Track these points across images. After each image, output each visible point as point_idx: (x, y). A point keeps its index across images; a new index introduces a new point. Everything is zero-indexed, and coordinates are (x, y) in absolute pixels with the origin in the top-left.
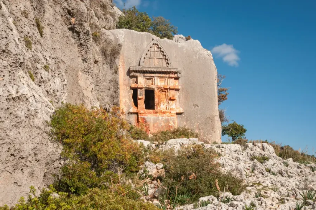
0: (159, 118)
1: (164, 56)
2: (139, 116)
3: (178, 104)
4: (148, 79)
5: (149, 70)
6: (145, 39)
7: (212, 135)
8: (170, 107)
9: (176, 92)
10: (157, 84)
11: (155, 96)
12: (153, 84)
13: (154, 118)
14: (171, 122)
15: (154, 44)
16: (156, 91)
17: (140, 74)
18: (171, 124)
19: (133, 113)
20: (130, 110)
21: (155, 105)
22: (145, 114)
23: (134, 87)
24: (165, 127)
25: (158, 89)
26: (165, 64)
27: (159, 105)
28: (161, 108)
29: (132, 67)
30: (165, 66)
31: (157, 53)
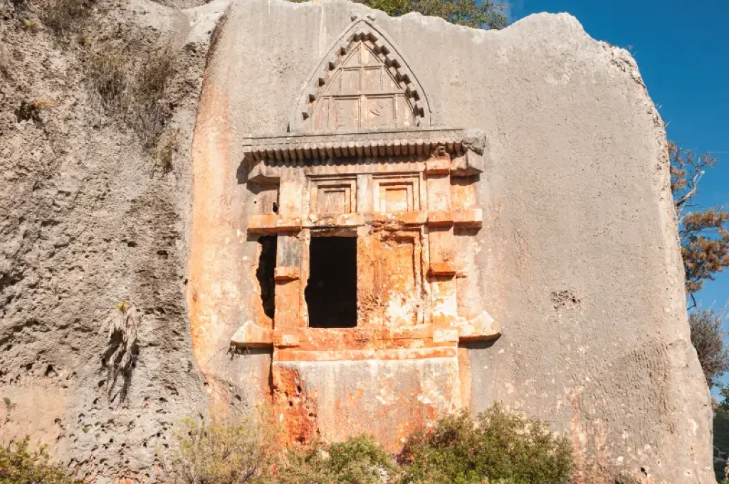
0: (367, 366)
1: (402, 84)
2: (274, 363)
3: (471, 293)
4: (329, 189)
5: (329, 145)
6: (322, 22)
7: (656, 444)
8: (429, 311)
9: (461, 238)
10: (372, 208)
11: (359, 265)
12: (353, 209)
13: (342, 368)
14: (427, 384)
15: (355, 38)
16: (365, 241)
17: (291, 167)
18: (430, 398)
19: (250, 348)
20: (235, 334)
21: (359, 304)
22: (305, 349)
23: (264, 229)
24: (396, 410)
25: (375, 231)
26: (405, 117)
27: (377, 303)
28: (391, 319)
29: (253, 139)
30: (407, 124)
31: (368, 72)
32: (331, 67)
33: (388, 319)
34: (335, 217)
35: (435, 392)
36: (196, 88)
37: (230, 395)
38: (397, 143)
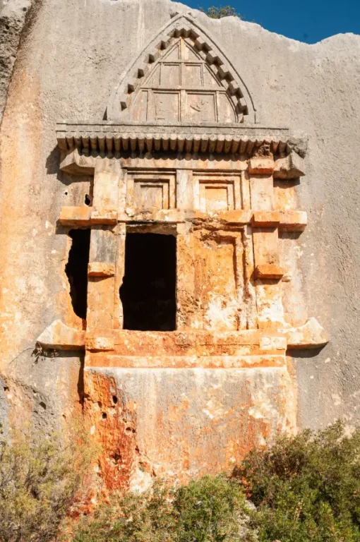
0: (192, 375)
1: (224, 82)
2: (86, 369)
3: (295, 298)
4: (146, 184)
5: (150, 136)
6: (140, 18)
8: (254, 315)
9: (283, 241)
10: (192, 203)
11: (178, 263)
12: (172, 205)
13: (164, 376)
14: (259, 397)
15: (175, 34)
16: (186, 240)
17: (106, 158)
18: (262, 413)
19: (58, 351)
20: (42, 335)
21: (179, 306)
22: (120, 354)
23: (75, 222)
24: (225, 426)
25: (195, 229)
26: (227, 114)
27: (197, 305)
28: (211, 323)
29: (67, 124)
30: (229, 121)
31: (189, 68)
32: (151, 60)
33: (208, 323)
34: (154, 212)
35: (266, 406)
36: (7, 67)
37: (33, 402)
38: (221, 138)
